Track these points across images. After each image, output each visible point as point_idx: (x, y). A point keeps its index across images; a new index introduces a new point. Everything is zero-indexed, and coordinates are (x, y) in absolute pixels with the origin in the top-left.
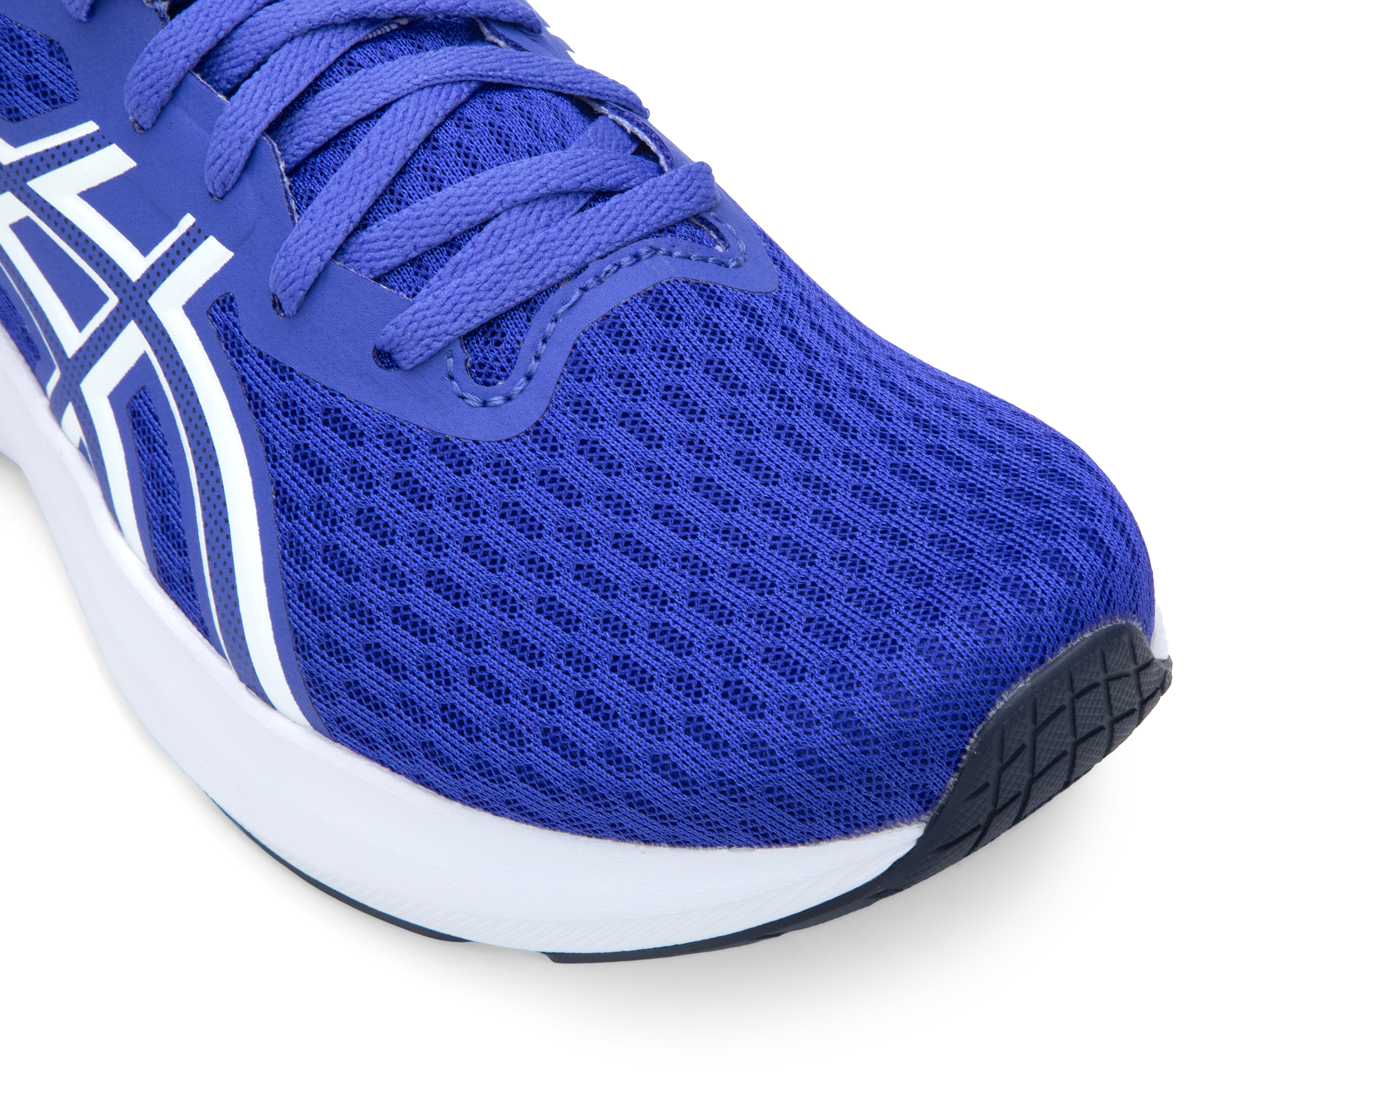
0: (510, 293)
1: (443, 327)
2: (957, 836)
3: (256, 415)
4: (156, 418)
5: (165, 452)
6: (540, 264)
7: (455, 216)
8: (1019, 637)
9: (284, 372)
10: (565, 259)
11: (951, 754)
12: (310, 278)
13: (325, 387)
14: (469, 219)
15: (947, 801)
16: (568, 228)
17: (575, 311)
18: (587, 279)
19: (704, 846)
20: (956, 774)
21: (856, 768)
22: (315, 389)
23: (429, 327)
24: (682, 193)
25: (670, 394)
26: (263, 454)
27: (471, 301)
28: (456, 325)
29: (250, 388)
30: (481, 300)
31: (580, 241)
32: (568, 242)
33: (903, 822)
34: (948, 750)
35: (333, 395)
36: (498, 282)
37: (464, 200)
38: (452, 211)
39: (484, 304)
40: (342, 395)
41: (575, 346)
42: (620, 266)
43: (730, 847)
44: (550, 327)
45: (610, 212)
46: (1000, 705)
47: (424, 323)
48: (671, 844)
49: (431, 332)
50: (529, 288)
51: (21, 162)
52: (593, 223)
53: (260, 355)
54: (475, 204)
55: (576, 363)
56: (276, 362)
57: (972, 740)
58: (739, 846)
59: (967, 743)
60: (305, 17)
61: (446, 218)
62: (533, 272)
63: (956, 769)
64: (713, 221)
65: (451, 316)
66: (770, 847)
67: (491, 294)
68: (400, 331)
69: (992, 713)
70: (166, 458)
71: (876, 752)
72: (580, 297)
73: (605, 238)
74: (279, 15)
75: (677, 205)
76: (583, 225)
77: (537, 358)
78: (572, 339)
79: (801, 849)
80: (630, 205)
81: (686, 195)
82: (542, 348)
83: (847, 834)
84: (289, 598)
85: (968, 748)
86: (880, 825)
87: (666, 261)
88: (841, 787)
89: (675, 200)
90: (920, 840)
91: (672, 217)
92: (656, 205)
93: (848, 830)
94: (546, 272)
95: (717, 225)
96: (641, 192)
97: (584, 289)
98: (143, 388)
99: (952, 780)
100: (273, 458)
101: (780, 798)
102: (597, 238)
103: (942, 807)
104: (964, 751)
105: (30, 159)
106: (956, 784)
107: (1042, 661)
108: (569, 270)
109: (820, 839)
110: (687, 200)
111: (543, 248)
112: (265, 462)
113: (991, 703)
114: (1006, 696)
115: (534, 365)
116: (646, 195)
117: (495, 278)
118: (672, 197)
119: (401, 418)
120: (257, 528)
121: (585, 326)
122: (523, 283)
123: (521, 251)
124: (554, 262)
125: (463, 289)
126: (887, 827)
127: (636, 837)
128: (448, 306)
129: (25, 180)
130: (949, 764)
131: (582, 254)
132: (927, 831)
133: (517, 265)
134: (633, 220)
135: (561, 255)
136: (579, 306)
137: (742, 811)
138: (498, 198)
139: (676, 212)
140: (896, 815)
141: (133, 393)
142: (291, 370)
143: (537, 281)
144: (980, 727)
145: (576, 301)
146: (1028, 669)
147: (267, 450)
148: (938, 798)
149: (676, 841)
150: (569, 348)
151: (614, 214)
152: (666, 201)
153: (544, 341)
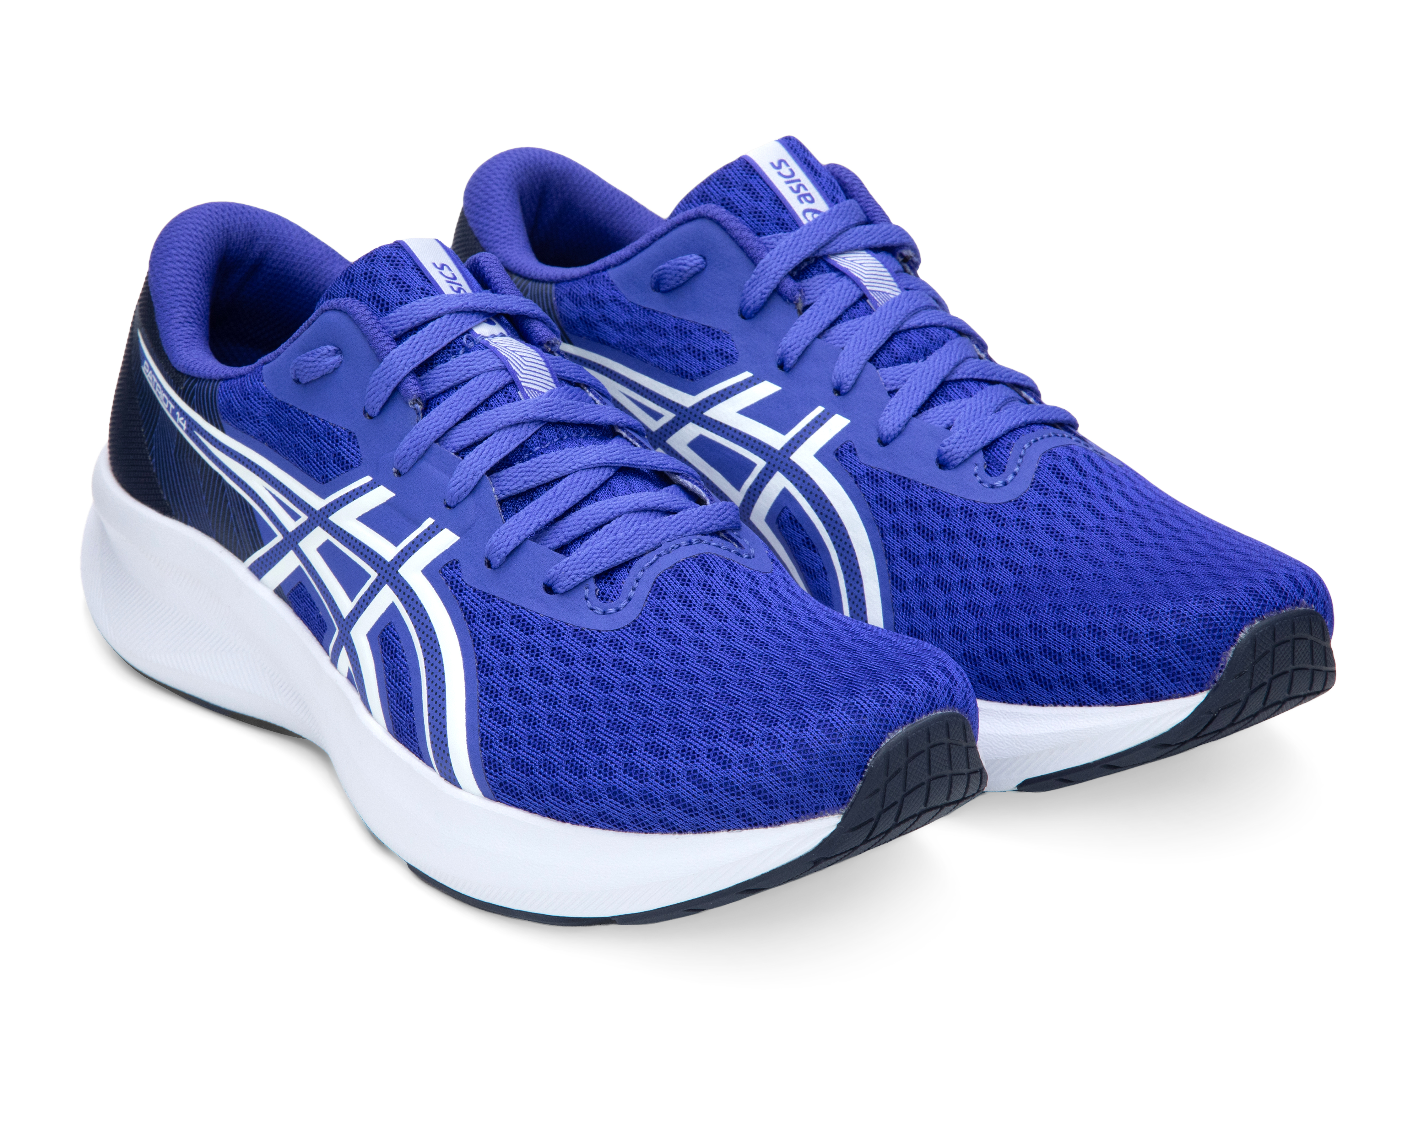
0: (619, 555)
1: (582, 570)
2: (861, 822)
3: (469, 623)
4: (398, 639)
5: (403, 657)
6: (636, 541)
7: (587, 520)
8: (900, 705)
9: (490, 598)
10: (649, 540)
11: (859, 767)
12: (511, 548)
13: (513, 604)
14: (596, 521)
15: (855, 800)
16: (653, 525)
17: (654, 566)
18: (661, 551)
19: (714, 831)
20: (861, 782)
21: (804, 772)
22: (507, 606)
23: (574, 569)
24: (719, 516)
25: (708, 607)
26: (471, 642)
27: (598, 557)
28: (590, 569)
29: (466, 608)
30: (604, 557)
31: (659, 532)
32: (651, 532)
33: (829, 812)
34: (857, 764)
35: (518, 608)
36: (612, 549)
37: (592, 512)
38: (585, 518)
39: (605, 559)
40: (523, 608)
41: (655, 582)
42: (680, 546)
43: (729, 830)
44: (641, 574)
45: (676, 519)
46: (887, 740)
47: (572, 567)
48: (695, 832)
49: (576, 572)
50: (630, 553)
51: (326, 507)
52: (667, 524)
53: (475, 591)
54: (598, 513)
55: (656, 590)
56: (484, 593)
57: (871, 760)
58: (734, 829)
59: (868, 761)
60: (507, 419)
61: (582, 521)
62: (632, 545)
63: (861, 778)
64: (735, 537)
65: (587, 564)
66: (752, 829)
67: (609, 555)
68: (558, 571)
69: (883, 744)
70: (403, 660)
71: (816, 762)
72: (657, 559)
73: (672, 532)
74: (492, 417)
75: (715, 522)
76: (661, 524)
77: (634, 589)
78: (653, 579)
79: (770, 829)
80: (689, 517)
81: (721, 518)
82: (636, 585)
83: (797, 819)
84: (481, 716)
85: (868, 764)
86: (816, 813)
87: (707, 546)
88: (795, 785)
89: (714, 519)
90: (839, 825)
91: (711, 529)
92: (703, 520)
93: (798, 815)
94: (639, 545)
95: (738, 539)
96: (696, 512)
97: (659, 556)
98: (390, 624)
99: (859, 786)
100: (478, 644)
101: (760, 793)
102: (668, 532)
103: (853, 804)
104: (866, 767)
105: (331, 504)
106: (861, 787)
107: (913, 720)
108: (652, 546)
109: (781, 823)
110: (721, 520)
111: (637, 533)
112: (472, 647)
113: (883, 739)
114: (892, 736)
115: (632, 593)
116: (698, 514)
117: (611, 546)
118: (713, 517)
119: (556, 618)
120: (464, 683)
121: (660, 571)
122: (627, 550)
123: (626, 534)
124: (643, 541)
125: (594, 551)
126: (821, 816)
127: (674, 829)
128: (586, 559)
129: (328, 517)
130: (857, 774)
131: (659, 539)
132: (843, 819)
133: (623, 541)
134: (689, 525)
135: (648, 538)
136: (656, 564)
137: (737, 802)
138: (611, 511)
139: (714, 526)
140: (826, 807)
141: (383, 627)
142: (494, 596)
143: (634, 550)
144: (876, 752)
145: (655, 561)
146: (905, 723)
147: (474, 641)
148: (850, 797)
149: (699, 829)
150: (652, 583)
151: (678, 521)
152: (709, 519)
153: (637, 581)
